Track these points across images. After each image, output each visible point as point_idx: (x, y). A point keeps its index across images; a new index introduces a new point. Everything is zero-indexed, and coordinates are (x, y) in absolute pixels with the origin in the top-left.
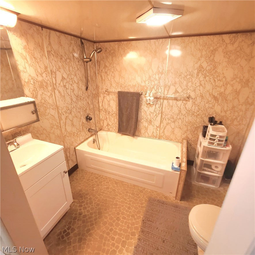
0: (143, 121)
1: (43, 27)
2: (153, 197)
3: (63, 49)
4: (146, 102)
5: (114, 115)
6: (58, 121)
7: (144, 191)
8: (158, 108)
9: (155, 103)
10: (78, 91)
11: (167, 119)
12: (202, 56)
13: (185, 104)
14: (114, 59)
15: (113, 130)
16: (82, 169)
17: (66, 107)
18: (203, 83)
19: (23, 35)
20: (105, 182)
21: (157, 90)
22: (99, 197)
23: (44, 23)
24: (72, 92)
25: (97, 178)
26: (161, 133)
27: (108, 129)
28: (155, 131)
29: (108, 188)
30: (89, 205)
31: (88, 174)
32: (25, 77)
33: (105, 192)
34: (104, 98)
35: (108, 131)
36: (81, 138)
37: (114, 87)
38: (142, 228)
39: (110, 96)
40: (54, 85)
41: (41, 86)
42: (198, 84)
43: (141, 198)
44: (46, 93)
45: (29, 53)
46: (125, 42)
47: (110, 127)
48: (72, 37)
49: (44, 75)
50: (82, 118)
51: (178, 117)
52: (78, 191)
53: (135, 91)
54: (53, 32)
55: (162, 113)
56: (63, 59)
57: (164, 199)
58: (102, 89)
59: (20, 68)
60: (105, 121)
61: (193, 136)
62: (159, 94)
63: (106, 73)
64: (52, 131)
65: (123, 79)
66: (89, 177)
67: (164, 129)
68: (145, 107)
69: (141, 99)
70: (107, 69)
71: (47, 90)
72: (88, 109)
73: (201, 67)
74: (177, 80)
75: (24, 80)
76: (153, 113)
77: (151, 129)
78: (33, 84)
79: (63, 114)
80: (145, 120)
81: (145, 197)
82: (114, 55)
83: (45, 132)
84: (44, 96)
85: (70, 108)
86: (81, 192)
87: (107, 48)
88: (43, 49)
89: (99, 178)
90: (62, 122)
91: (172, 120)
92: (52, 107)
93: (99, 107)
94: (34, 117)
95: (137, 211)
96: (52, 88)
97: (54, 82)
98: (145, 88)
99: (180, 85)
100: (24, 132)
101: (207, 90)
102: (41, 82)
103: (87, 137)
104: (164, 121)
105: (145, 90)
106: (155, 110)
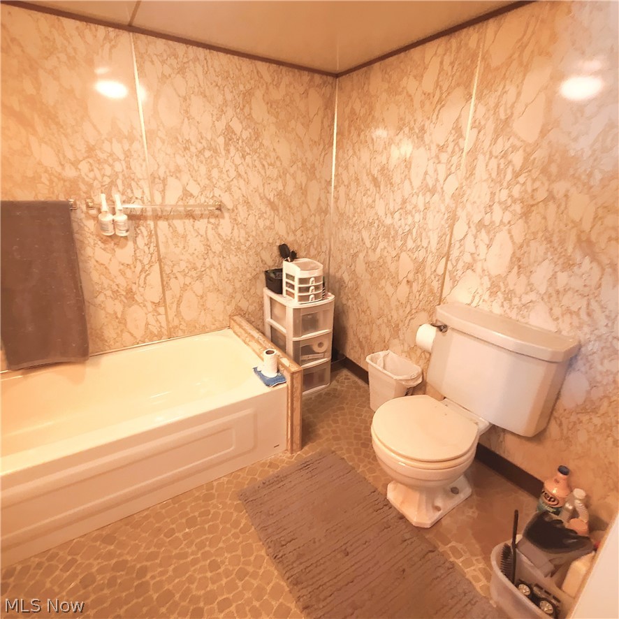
0: (101, 298)
2: (246, 486)
4: (98, 235)
7: (214, 491)
8: (146, 248)
11: (179, 275)
12: (225, 103)
13: (216, 226)
18: (242, 169)
20: (58, 572)
21: (129, 191)
26: (170, 318)
28: (152, 320)
38: (287, 575)
42: (233, 174)
43: (222, 512)
51: (208, 264)
55: (160, 260)
57: (272, 472)
61: (250, 302)
67: (178, 305)
68: (98, 250)
73: (229, 130)
74: (180, 161)
76: (132, 266)
77: (138, 317)
80: (109, 293)
81: (229, 502)
91: (193, 273)
95: (239, 552)
99: (192, 177)
101: (254, 188)
104: (173, 283)
105: (84, 193)
106: (138, 255)
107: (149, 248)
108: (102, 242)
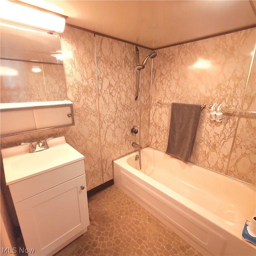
0: (202, 143)
1: (96, 33)
3: (114, 55)
4: (210, 119)
5: (165, 131)
6: (98, 129)
8: (229, 129)
9: (224, 121)
10: (126, 100)
11: (243, 147)
14: (172, 65)
15: (162, 149)
16: (117, 187)
17: (110, 115)
19: (74, 42)
20: (137, 213)
21: (230, 102)
22: (122, 230)
23: (98, 30)
24: (118, 100)
25: (129, 203)
27: (156, 147)
29: (137, 222)
30: (108, 236)
31: (121, 194)
32: (70, 81)
33: (132, 227)
34: (155, 110)
35: (156, 149)
36: (122, 151)
37: (169, 98)
39: (163, 108)
40: (99, 91)
41: (85, 91)
44: (89, 98)
45: (78, 59)
46: (188, 44)
47: (158, 144)
48: (127, 44)
49: (90, 80)
50: (127, 129)
52: (103, 213)
53: (195, 104)
54: (105, 39)
55: (235, 136)
56: (113, 65)
58: (155, 100)
59: (67, 72)
60: (154, 137)
62: (233, 108)
63: (161, 82)
64: (90, 138)
65: (180, 89)
66: (121, 199)
67: (237, 162)
68: (208, 125)
69: (202, 114)
70: (163, 77)
71: (91, 95)
72: (135, 120)
75: (68, 83)
76: (220, 135)
77: (214, 157)
78: (77, 88)
79: (105, 123)
80: (206, 143)
82: (173, 60)
83: (82, 137)
84: (87, 101)
85: (113, 117)
86: (105, 216)
87: (165, 54)
88: (93, 55)
89: (132, 204)
90: (102, 130)
92: (93, 114)
93: (149, 120)
94: (69, 120)
96: (96, 94)
97: (100, 88)
98: (211, 100)
100: (61, 134)
102: (86, 87)
103: (130, 151)
104: (238, 150)
105: (210, 102)
106: (224, 131)
107: (231, 130)
108: (210, 122)
